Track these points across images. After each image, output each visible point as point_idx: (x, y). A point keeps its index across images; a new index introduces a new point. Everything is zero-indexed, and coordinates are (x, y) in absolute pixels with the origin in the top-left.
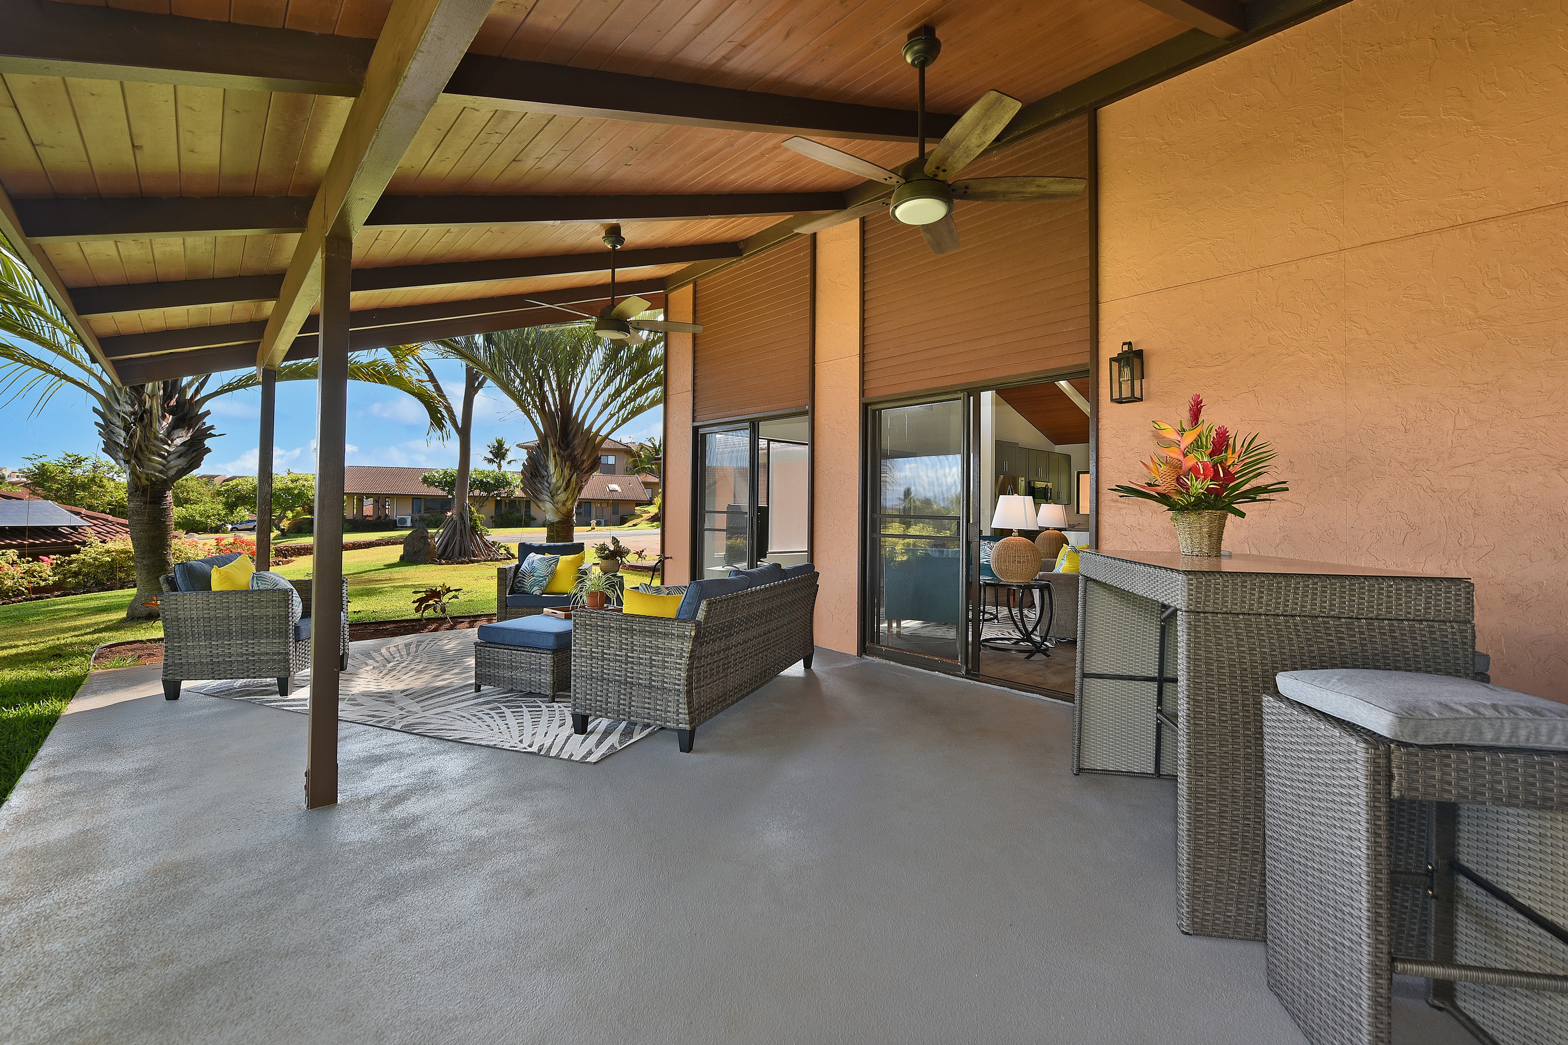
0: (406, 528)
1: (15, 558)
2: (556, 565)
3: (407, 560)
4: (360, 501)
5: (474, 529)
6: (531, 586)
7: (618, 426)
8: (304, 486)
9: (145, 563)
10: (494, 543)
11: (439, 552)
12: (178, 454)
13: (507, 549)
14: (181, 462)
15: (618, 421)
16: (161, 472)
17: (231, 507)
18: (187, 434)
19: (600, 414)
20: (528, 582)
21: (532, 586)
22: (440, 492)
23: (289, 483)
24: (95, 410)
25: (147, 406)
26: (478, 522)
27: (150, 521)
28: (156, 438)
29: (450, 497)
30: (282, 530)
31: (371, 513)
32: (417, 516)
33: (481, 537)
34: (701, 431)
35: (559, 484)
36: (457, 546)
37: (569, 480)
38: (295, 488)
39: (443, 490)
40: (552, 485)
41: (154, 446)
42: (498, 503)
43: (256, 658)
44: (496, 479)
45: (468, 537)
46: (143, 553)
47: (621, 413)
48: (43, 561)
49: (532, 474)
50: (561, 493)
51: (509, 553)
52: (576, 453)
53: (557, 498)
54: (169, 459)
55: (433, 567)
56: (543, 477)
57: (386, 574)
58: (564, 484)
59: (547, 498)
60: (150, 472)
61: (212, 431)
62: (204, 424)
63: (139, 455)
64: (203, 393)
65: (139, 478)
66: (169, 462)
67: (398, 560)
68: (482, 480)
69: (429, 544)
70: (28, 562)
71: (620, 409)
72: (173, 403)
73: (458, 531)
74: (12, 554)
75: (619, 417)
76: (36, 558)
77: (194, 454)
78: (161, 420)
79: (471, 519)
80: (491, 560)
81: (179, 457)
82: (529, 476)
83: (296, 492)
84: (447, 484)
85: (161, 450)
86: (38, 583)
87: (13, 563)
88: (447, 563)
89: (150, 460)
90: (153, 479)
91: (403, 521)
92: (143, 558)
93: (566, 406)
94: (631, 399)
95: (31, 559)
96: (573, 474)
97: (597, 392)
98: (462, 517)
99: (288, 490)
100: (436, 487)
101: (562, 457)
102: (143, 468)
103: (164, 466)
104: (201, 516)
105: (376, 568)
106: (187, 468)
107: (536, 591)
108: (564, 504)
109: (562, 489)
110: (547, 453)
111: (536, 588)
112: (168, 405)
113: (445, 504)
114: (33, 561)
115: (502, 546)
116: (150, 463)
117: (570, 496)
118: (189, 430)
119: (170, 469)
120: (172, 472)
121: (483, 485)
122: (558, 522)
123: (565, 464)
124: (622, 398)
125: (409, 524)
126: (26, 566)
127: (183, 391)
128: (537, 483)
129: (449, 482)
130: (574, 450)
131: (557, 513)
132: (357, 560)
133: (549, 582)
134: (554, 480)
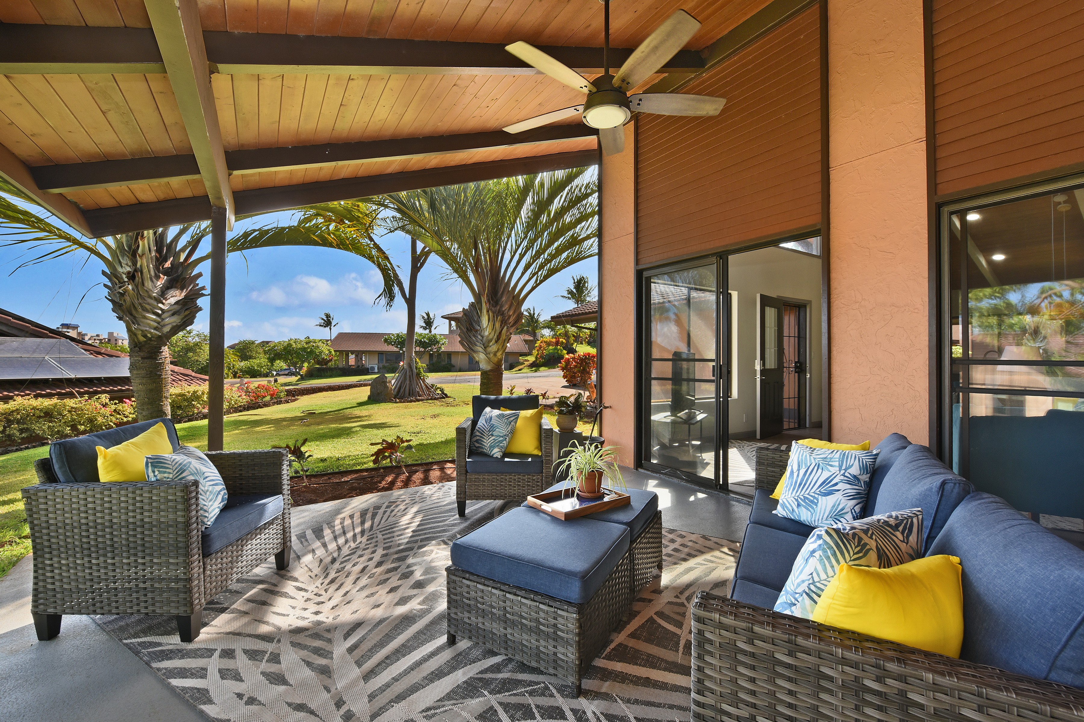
0: (375, 373)
1: (107, 401)
2: (516, 423)
3: (374, 399)
4: (347, 356)
5: (418, 374)
6: (490, 447)
7: (537, 285)
8: (313, 346)
9: (144, 413)
10: (433, 385)
11: (395, 393)
12: (172, 312)
13: (442, 390)
14: (175, 320)
15: (537, 280)
16: (156, 329)
17: (272, 360)
18: (181, 294)
19: (523, 274)
20: (487, 442)
21: (492, 447)
22: (396, 349)
23: (305, 344)
24: (104, 273)
25: (138, 265)
26: (421, 370)
27: (147, 375)
28: (150, 297)
29: (401, 352)
30: (301, 375)
31: (353, 364)
32: (381, 365)
33: (424, 381)
34: (645, 274)
35: (491, 337)
36: (407, 388)
37: (500, 333)
38: (308, 348)
39: (397, 347)
40: (485, 338)
41: (149, 304)
42: (431, 356)
43: (148, 584)
44: (430, 339)
45: (415, 381)
46: (143, 405)
47: (540, 273)
48: (126, 403)
49: (467, 329)
50: (493, 345)
51: (443, 393)
52: (504, 309)
53: (489, 349)
54: (163, 316)
55: (390, 405)
56: (477, 331)
57: (357, 412)
58: (495, 336)
59: (480, 349)
60: (145, 329)
61: (203, 292)
62: (198, 284)
63: (134, 312)
64: (194, 257)
65: (135, 335)
66: (163, 320)
67: (366, 399)
68: (421, 340)
69: (388, 387)
70: (116, 404)
71: (539, 270)
72: (168, 265)
73: (408, 377)
74: (104, 398)
75: (538, 276)
76: (121, 401)
77: (187, 312)
78: (154, 280)
79: (416, 369)
80: (431, 399)
81: (173, 315)
82: (465, 330)
83: (309, 350)
84: (400, 343)
85: (156, 308)
86: (122, 419)
87: (105, 406)
88: (401, 402)
89: (145, 318)
90: (149, 335)
91: (373, 368)
92: (143, 410)
93: (495, 269)
94: (548, 261)
95: (117, 402)
96: (504, 327)
97: (520, 254)
98: (410, 366)
99: (304, 349)
100: (393, 345)
101: (493, 313)
102: (139, 324)
103: (159, 323)
104: (258, 366)
105: (351, 406)
106: (181, 326)
107: (497, 453)
108: (495, 354)
109: (493, 341)
110: (481, 310)
111: (496, 450)
112: (163, 267)
113: (398, 357)
114: (119, 403)
115: (438, 388)
116: (143, 320)
117: (500, 347)
118: (182, 290)
119: (164, 326)
120: (167, 329)
121: (421, 343)
122: (491, 371)
123: (497, 318)
124: (541, 260)
125: (376, 370)
126: (113, 407)
127: (177, 255)
128: (472, 336)
129: (401, 341)
130: (501, 307)
131: (489, 363)
132: (340, 398)
133: (509, 442)
134: (487, 333)
